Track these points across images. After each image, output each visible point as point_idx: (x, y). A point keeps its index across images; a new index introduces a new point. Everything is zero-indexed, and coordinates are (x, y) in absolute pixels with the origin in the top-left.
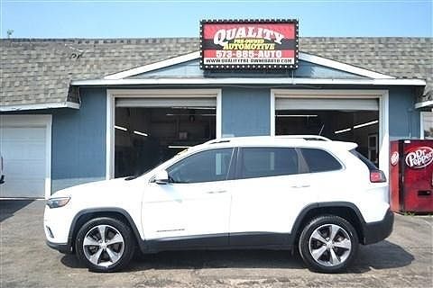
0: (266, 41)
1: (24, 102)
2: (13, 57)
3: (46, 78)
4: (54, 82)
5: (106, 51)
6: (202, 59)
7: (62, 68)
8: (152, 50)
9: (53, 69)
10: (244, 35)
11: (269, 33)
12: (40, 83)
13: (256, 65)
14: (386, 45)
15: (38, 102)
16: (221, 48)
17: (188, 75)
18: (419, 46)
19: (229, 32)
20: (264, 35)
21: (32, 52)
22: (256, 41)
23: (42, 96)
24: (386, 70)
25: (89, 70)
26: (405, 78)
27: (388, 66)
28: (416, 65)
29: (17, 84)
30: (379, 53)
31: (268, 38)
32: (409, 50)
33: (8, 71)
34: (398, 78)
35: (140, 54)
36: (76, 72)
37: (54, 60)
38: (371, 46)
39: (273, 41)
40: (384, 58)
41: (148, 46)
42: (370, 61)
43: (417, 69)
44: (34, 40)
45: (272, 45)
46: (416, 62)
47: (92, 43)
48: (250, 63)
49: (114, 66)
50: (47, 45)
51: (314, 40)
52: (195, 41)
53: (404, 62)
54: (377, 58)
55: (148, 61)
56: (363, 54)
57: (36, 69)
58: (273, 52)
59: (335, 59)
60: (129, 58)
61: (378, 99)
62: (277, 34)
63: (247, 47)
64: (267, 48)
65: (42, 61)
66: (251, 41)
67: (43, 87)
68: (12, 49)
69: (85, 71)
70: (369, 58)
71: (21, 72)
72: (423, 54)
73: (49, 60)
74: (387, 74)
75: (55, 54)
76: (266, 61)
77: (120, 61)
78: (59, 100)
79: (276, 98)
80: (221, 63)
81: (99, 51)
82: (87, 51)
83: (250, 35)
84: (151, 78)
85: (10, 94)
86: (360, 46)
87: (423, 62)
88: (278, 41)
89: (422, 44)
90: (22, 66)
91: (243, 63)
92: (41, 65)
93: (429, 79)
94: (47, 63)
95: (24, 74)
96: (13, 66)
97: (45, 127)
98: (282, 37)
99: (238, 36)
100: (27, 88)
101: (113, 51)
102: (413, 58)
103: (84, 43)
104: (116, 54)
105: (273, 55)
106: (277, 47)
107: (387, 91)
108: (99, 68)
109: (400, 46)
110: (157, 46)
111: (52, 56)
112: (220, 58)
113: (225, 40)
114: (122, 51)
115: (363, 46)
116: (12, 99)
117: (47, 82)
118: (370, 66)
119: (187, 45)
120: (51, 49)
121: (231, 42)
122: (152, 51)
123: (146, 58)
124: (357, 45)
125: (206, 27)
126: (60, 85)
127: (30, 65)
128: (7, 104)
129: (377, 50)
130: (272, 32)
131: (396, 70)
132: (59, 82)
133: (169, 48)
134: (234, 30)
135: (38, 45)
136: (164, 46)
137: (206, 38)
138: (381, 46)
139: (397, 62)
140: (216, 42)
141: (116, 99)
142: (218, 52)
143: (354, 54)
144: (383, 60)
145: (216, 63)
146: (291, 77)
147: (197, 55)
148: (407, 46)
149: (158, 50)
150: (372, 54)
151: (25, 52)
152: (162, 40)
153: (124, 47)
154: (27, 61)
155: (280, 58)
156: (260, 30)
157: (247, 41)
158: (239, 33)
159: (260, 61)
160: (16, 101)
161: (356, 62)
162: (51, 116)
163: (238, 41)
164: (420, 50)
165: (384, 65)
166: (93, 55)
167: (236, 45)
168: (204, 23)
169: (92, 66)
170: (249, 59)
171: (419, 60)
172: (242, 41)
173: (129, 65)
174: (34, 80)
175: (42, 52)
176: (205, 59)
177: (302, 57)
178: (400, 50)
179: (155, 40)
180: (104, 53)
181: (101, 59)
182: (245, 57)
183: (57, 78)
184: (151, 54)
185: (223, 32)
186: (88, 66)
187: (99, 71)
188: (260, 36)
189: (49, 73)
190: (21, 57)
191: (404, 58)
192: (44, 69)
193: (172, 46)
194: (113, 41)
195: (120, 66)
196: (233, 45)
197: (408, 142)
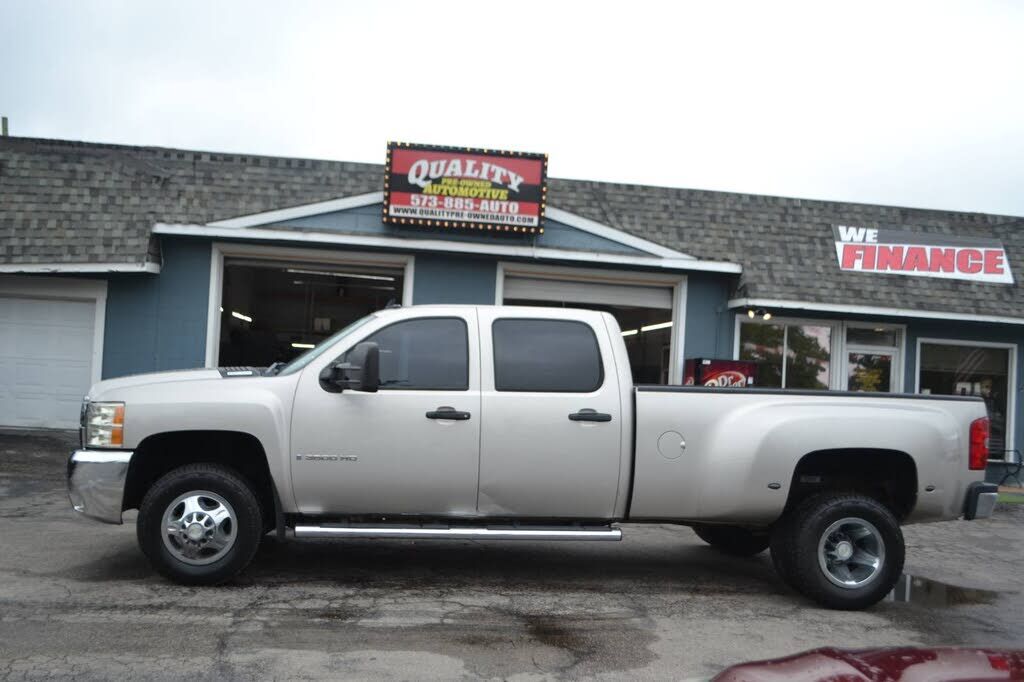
0: (495, 186)
1: (68, 258)
2: (41, 173)
3: (107, 217)
4: (122, 226)
5: (214, 175)
6: (387, 207)
7: (135, 200)
8: (298, 179)
9: (119, 201)
10: (458, 172)
11: (499, 172)
12: (94, 225)
13: (477, 224)
14: (688, 203)
15: (94, 259)
16: (418, 190)
17: (360, 228)
18: (739, 207)
19: (434, 165)
20: (491, 174)
21: (80, 167)
22: (477, 184)
23: (99, 250)
24: (683, 245)
25: (186, 208)
26: (711, 259)
27: (687, 237)
28: (731, 240)
29: (52, 224)
30: (675, 216)
31: (497, 179)
32: (721, 213)
33: (34, 199)
34: (700, 258)
35: (277, 186)
36: (161, 209)
37: (118, 186)
38: (663, 202)
39: (505, 185)
40: (683, 224)
41: (291, 172)
42: (659, 228)
43: (731, 247)
44: (80, 144)
45: (504, 194)
46: (731, 234)
47: (189, 159)
48: (466, 218)
49: (229, 204)
50: (104, 156)
51: (573, 185)
52: (373, 169)
53: (713, 233)
54: (672, 223)
55: (292, 201)
56: (650, 215)
57: (87, 199)
58: (505, 204)
59: (603, 220)
60: (257, 191)
61: (671, 290)
62: (512, 175)
63: (463, 192)
64: (494, 196)
65: (96, 184)
66: (470, 183)
67: (101, 233)
68: (38, 157)
69: (178, 209)
70: (658, 222)
71: (59, 203)
72: (744, 221)
73: (110, 184)
74: (684, 251)
75: (121, 173)
76: (492, 217)
77: (241, 195)
78: (131, 259)
79: (507, 277)
80: (418, 215)
81: (202, 174)
82: (181, 173)
83: (468, 173)
84: (296, 229)
85: (39, 242)
86: (648, 201)
87: (741, 235)
88: (514, 186)
89: (743, 205)
90: (61, 191)
91: (454, 218)
92: (95, 192)
93: (748, 263)
94: (107, 189)
95: (65, 207)
96: (44, 191)
97: (93, 301)
98: (520, 180)
99: (448, 174)
100: (70, 234)
101: (228, 176)
102: (726, 227)
103: (174, 157)
104: (235, 183)
105: (504, 210)
106: (512, 197)
107: (686, 277)
108: (203, 204)
109: (709, 205)
110: (307, 173)
111: (116, 176)
112: (418, 208)
113: (427, 178)
114: (245, 177)
115: (650, 201)
116: (42, 251)
117: (108, 226)
118: (659, 235)
119: (360, 176)
120: (112, 163)
121: (437, 181)
122: (297, 182)
123: (288, 193)
124: (642, 199)
125: (397, 152)
126: (133, 233)
127: (74, 191)
128: (35, 259)
129: (672, 209)
130: (505, 172)
131: (698, 246)
132: (130, 226)
133: (328, 179)
134: (443, 163)
135: (89, 155)
136: (320, 174)
137: (394, 171)
138: (680, 203)
139: (702, 232)
140: (412, 179)
141: (226, 259)
142: (413, 197)
143: (636, 213)
144: (679, 228)
145: (409, 215)
146: (532, 245)
147: (378, 197)
148: (720, 206)
149: (310, 180)
150: (664, 215)
151: (65, 167)
152: (316, 164)
153: (249, 170)
154: (68, 183)
155: (514, 215)
156: (486, 166)
157: (462, 183)
158: (450, 169)
159: (483, 217)
160: (51, 255)
161: (638, 227)
162: (106, 283)
163: (449, 181)
164: (740, 214)
165: (681, 236)
166: (192, 180)
167: (445, 188)
168: (392, 147)
169: (190, 201)
170: (466, 213)
171: (735, 231)
172: (455, 182)
173: (257, 205)
174: (82, 219)
175: (95, 169)
176: (392, 208)
177: (551, 213)
178: (709, 212)
179: (302, 162)
180: (211, 179)
181: (206, 189)
182: (458, 209)
183: (127, 218)
184: (296, 187)
185: (424, 164)
186: (183, 201)
187: (203, 212)
188: (484, 175)
189: (111, 209)
190: (58, 175)
191: (713, 226)
192: (102, 199)
193: (332, 175)
194: (228, 158)
195: (242, 205)
196: (440, 187)
197: (708, 362)
